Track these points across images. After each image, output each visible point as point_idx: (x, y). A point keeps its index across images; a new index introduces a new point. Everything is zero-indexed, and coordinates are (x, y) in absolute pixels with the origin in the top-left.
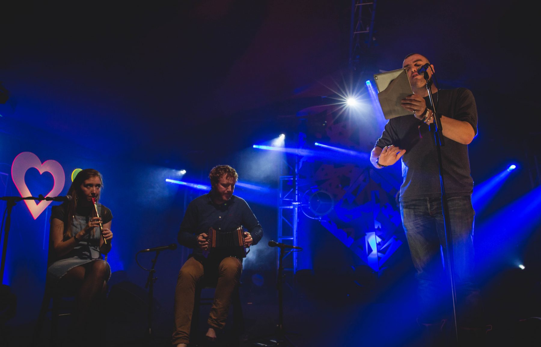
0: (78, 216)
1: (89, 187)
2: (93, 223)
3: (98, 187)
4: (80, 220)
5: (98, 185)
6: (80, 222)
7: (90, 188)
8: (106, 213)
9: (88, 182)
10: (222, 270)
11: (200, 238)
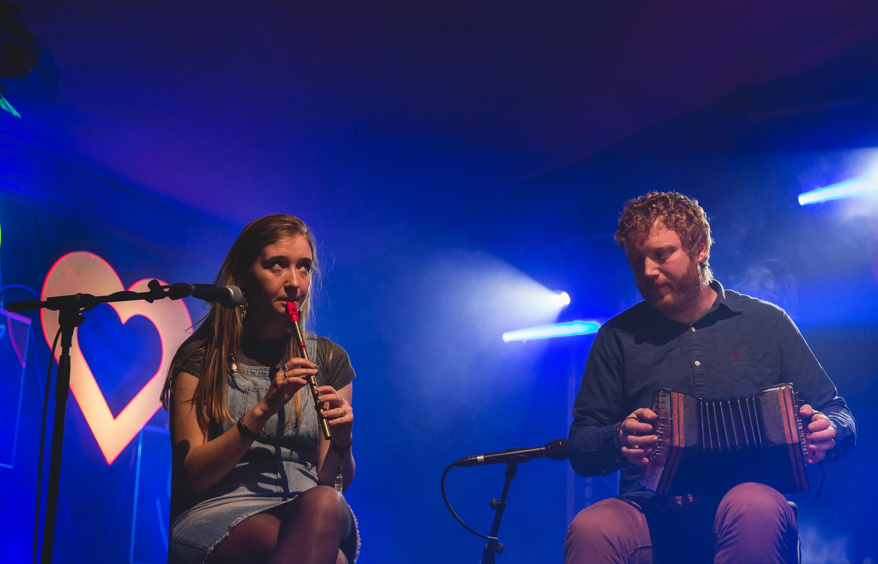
0: (247, 367)
1: (277, 266)
2: (290, 373)
3: (303, 269)
4: (256, 379)
5: (304, 263)
6: (255, 384)
7: (279, 271)
8: (331, 357)
9: (272, 251)
10: (727, 522)
11: (631, 422)
